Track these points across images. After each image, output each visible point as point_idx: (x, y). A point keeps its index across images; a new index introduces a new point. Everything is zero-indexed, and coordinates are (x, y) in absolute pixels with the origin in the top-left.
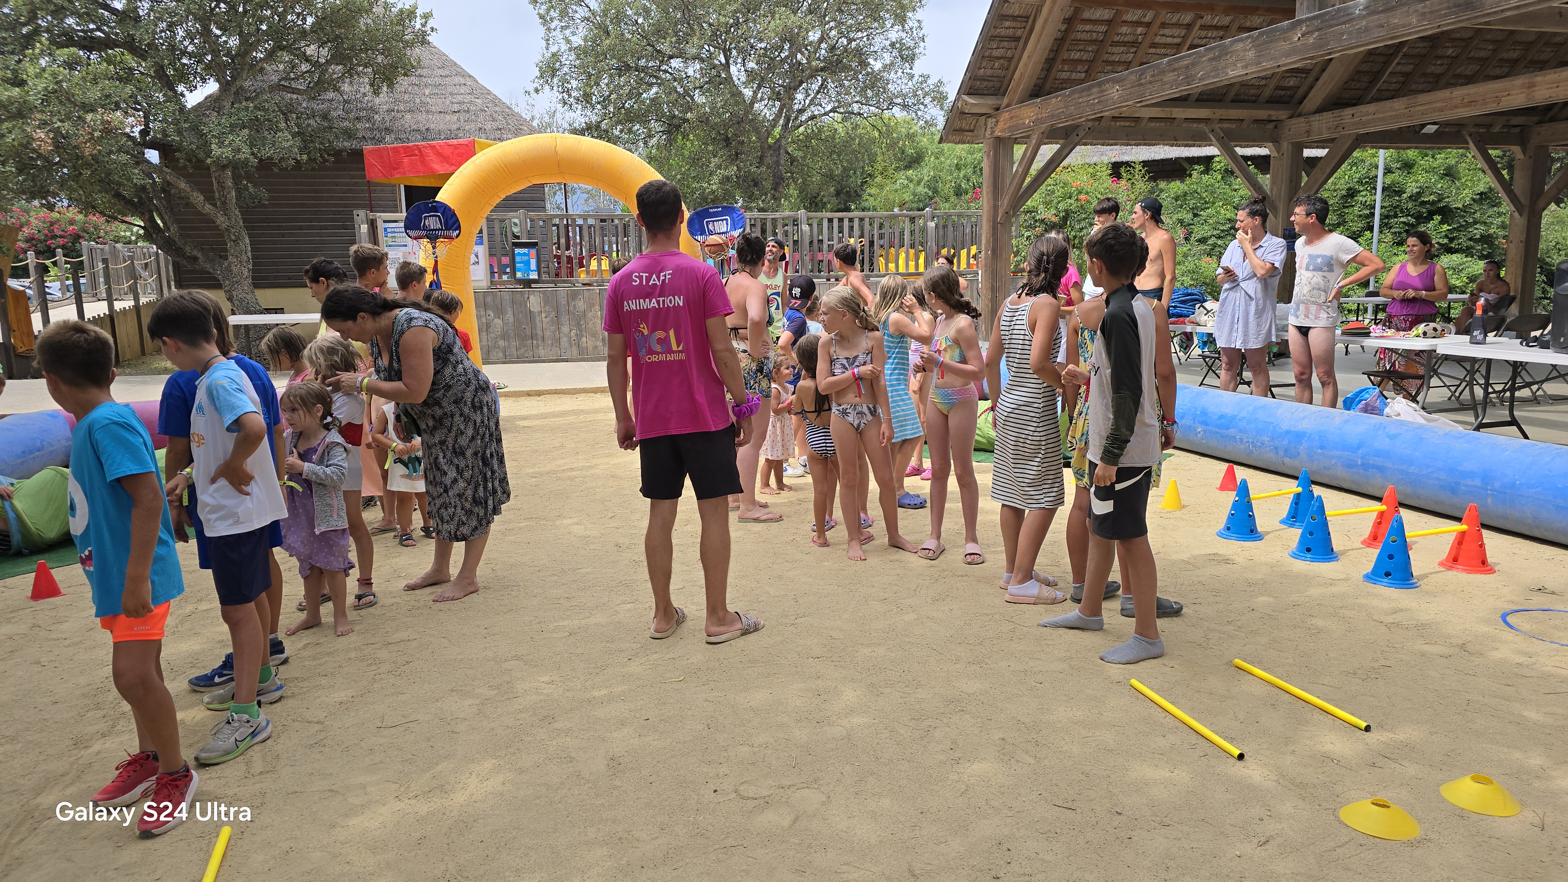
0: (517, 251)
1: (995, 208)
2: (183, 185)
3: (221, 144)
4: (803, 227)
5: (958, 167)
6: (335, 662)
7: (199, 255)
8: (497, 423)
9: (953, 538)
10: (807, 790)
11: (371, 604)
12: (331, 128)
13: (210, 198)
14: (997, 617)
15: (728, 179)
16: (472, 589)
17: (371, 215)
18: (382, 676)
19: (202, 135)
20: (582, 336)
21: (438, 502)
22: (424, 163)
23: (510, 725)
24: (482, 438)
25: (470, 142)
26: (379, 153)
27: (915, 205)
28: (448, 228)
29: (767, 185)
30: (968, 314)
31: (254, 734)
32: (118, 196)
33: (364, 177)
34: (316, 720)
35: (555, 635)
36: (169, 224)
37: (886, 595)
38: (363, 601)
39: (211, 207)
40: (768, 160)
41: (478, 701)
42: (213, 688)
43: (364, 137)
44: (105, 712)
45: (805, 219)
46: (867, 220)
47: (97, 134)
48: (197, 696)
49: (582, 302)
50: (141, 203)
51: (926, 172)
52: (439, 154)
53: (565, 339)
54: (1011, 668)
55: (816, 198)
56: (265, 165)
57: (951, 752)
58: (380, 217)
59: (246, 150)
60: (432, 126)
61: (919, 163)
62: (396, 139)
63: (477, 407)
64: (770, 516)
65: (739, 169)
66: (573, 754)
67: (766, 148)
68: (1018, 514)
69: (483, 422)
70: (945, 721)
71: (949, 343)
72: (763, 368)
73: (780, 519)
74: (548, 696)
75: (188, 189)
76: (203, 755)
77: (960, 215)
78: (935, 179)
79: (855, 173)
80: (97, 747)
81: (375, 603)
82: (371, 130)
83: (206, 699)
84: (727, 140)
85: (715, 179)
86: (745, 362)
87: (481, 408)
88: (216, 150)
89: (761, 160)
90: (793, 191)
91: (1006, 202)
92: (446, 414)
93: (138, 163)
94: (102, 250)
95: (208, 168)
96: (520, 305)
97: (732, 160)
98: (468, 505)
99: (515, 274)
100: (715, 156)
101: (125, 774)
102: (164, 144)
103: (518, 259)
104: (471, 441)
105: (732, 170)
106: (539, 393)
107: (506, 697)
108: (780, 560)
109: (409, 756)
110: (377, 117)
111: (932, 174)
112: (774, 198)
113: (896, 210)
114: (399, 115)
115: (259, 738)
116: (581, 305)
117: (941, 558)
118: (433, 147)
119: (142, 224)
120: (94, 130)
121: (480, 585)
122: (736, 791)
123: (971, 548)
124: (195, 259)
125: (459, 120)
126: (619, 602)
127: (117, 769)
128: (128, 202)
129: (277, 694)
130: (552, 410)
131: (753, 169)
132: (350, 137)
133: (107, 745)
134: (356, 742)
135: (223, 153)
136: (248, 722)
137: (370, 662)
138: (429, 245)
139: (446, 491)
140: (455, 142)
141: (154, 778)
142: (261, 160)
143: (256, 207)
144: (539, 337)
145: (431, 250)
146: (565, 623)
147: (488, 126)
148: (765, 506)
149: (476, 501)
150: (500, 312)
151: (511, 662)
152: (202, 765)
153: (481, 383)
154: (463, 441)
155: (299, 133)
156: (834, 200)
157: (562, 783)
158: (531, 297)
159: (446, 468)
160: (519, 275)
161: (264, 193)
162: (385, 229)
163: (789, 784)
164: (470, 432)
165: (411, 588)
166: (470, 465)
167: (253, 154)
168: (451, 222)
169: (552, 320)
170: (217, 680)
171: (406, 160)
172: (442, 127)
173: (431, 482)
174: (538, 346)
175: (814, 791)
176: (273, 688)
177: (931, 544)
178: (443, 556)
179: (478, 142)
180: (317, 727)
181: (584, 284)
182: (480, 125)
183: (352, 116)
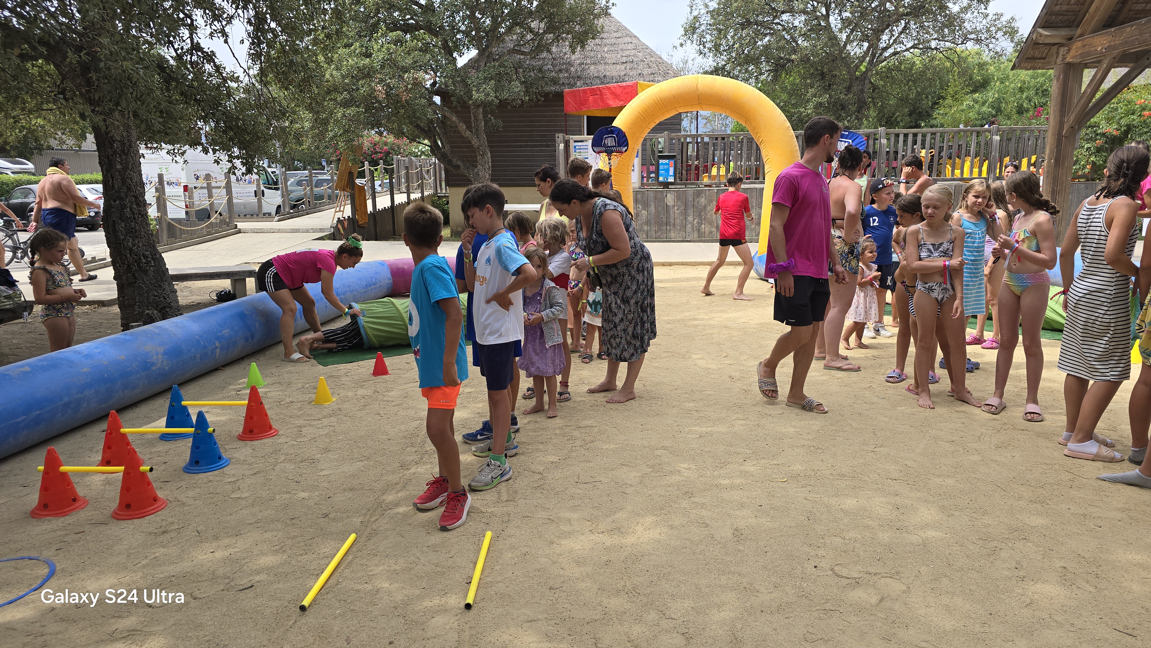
0: (661, 161)
1: (1061, 124)
2: (454, 119)
3: (478, 91)
4: (882, 141)
5: (1021, 90)
6: (547, 435)
7: (461, 164)
8: (653, 283)
9: (1013, 398)
10: (891, 579)
11: (568, 400)
12: (543, 77)
13: (469, 127)
14: (1057, 467)
15: (821, 104)
16: (632, 397)
17: (567, 137)
18: (577, 448)
19: (467, 85)
20: (702, 224)
21: (610, 334)
22: (602, 99)
23: (662, 494)
24: (642, 294)
25: (635, 84)
26: (573, 94)
27: (979, 122)
28: (620, 145)
29: (853, 108)
30: (1046, 211)
31: (502, 475)
32: (418, 126)
33: (563, 111)
34: (538, 471)
35: (689, 436)
36: (445, 144)
37: (954, 439)
38: (563, 396)
39: (469, 132)
40: (855, 89)
41: (640, 474)
42: (477, 442)
43: (563, 83)
44: (416, 449)
45: (884, 134)
46: (938, 135)
47: (410, 86)
48: (467, 446)
49: (704, 199)
50: (430, 130)
51: (991, 95)
52: (613, 94)
53: (689, 226)
54: (1071, 511)
55: (891, 117)
56: (503, 104)
57: (1016, 570)
58: (572, 138)
59: (492, 94)
60: (608, 74)
61: (985, 88)
62: (584, 84)
63: (641, 270)
64: (850, 366)
65: (831, 97)
66: (708, 522)
67: (854, 80)
68: (1083, 383)
69: (644, 281)
70: (1010, 545)
71: (1028, 235)
72: (853, 251)
73: (858, 369)
74: (687, 478)
75: (457, 121)
76: (473, 484)
77: (1023, 131)
78: (999, 100)
79: (927, 97)
80: (413, 470)
81: (570, 399)
82: (567, 78)
83: (473, 449)
84: (823, 75)
85: (811, 105)
86: (838, 246)
87: (643, 271)
88: (475, 95)
89: (849, 89)
90: (873, 113)
91: (1072, 118)
92: (619, 274)
93: (430, 105)
94: (404, 161)
95: (469, 107)
96: (660, 200)
97: (826, 90)
98: (629, 338)
99: (658, 178)
100: (812, 87)
101: (432, 489)
102: (443, 92)
103: (661, 167)
104: (634, 294)
105: (825, 98)
106: (670, 264)
107: (658, 474)
108: (860, 402)
109: (597, 505)
110: (572, 69)
111: (996, 96)
112: (857, 118)
113: (961, 126)
114: (587, 67)
115: (505, 478)
116: (703, 201)
117: (1002, 414)
118: (609, 88)
119: (429, 144)
120: (408, 84)
121: (637, 394)
122: (832, 570)
123: (1032, 407)
124: (458, 167)
125: (625, 68)
126: (734, 418)
127: (427, 485)
128: (422, 130)
129: (514, 451)
130: (679, 277)
131: (842, 96)
132: (555, 84)
133: (419, 469)
134: (563, 489)
135: (479, 97)
136: (499, 466)
137: (568, 438)
138: (607, 157)
139: (615, 327)
140: (624, 84)
141: (446, 494)
142: (500, 100)
143: (495, 133)
144: (672, 224)
145: (608, 161)
146: (696, 428)
147: (645, 72)
148: (846, 358)
149: (634, 336)
150: (646, 206)
151: (660, 451)
152: (473, 490)
153: (645, 254)
154: (629, 293)
155: (524, 82)
156: (908, 119)
157: (701, 541)
158: (668, 195)
159: (616, 311)
160: (661, 179)
161: (500, 123)
162: (575, 147)
163: (875, 572)
164: (634, 287)
165: (592, 392)
166: (632, 310)
167: (496, 97)
168: (622, 141)
169: (681, 212)
170: (479, 437)
171: (591, 98)
172: (615, 74)
173: (605, 320)
174: (670, 231)
175: (896, 580)
176: (512, 447)
177: (994, 401)
178: (612, 372)
179: (640, 84)
180: (539, 476)
181: (705, 186)
182: (640, 71)
183: (557, 69)
